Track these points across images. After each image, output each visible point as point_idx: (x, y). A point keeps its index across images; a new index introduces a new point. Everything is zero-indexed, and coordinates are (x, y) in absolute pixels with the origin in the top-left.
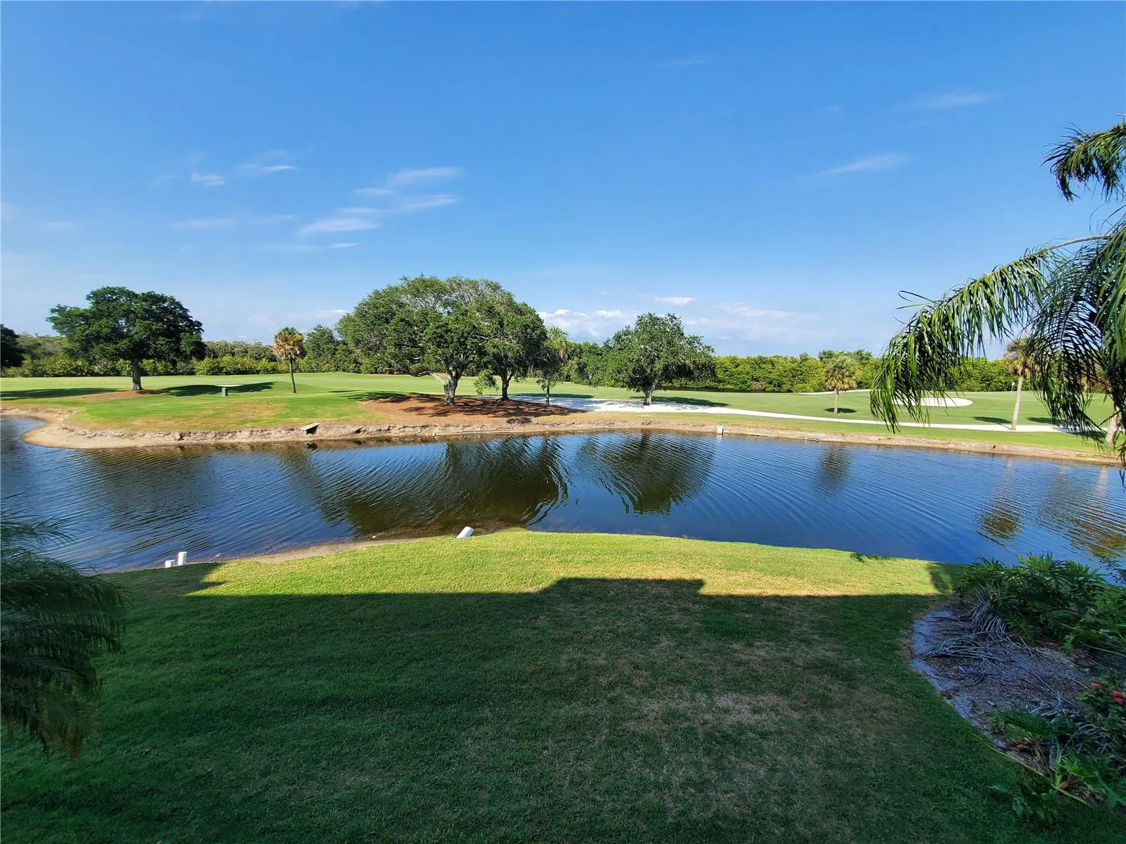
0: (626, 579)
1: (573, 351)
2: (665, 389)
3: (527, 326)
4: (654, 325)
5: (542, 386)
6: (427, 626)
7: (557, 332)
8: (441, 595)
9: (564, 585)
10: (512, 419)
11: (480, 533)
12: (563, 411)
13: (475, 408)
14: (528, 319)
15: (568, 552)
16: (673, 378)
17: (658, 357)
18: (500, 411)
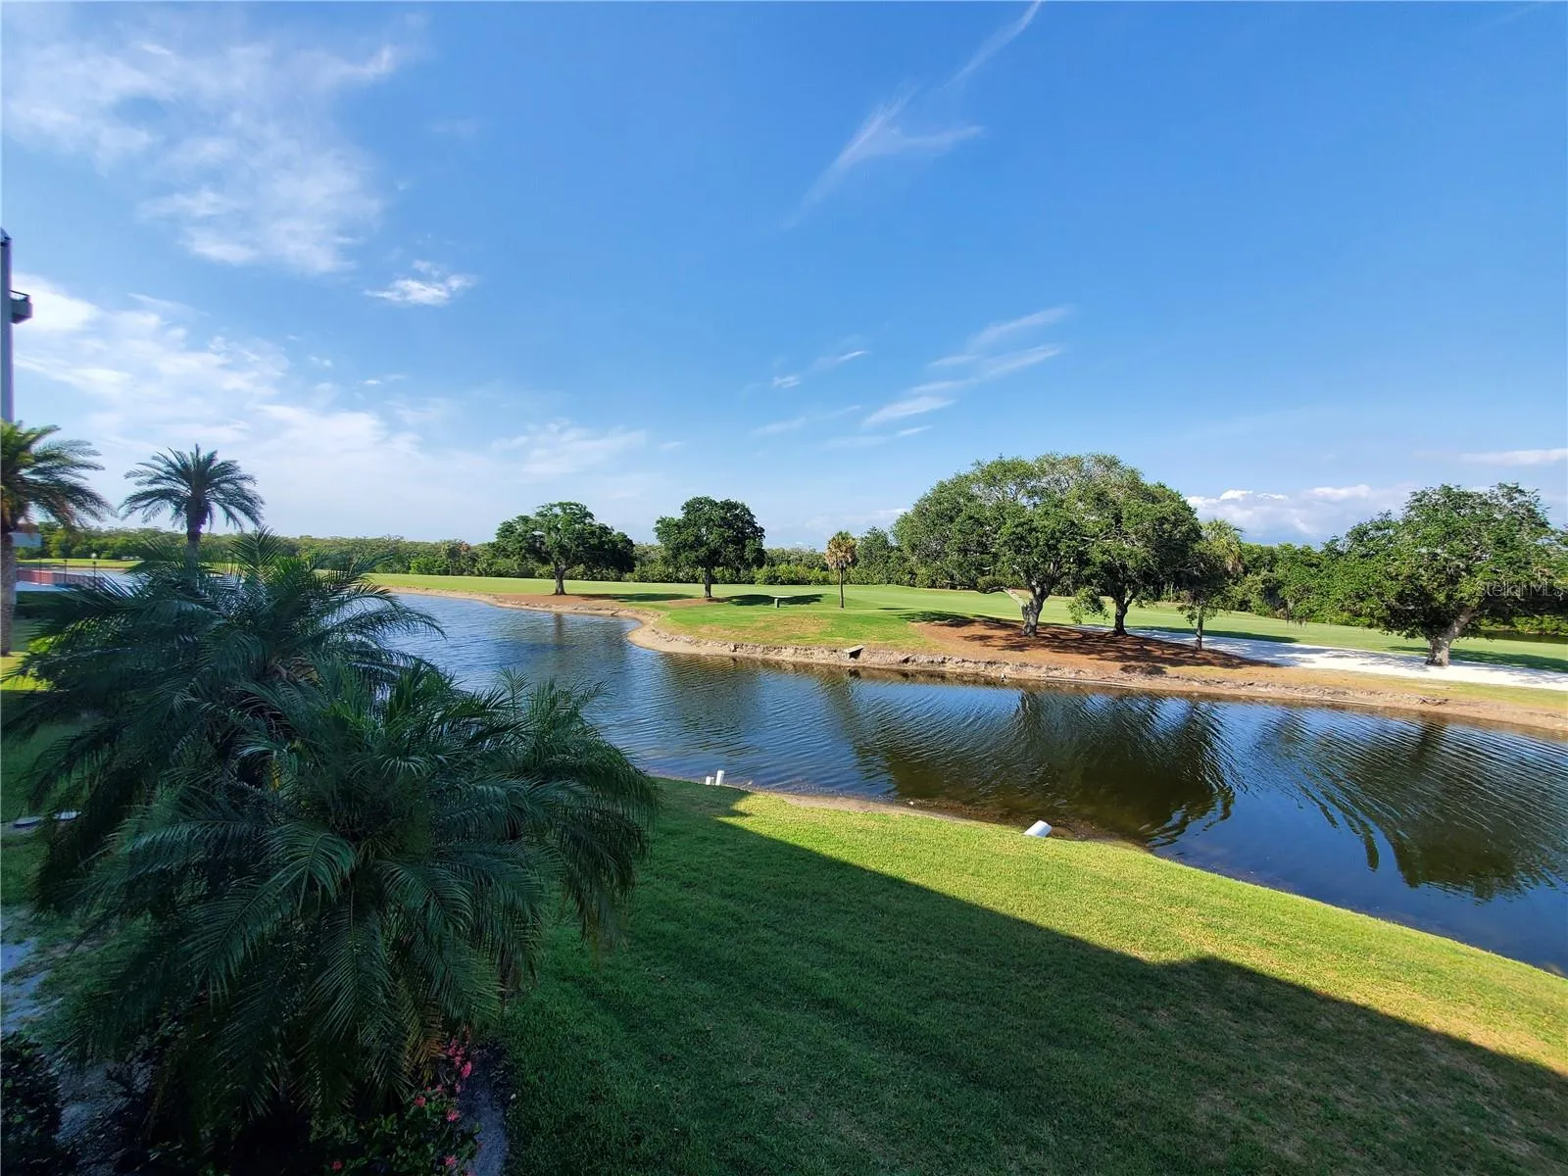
1: (1255, 560)
2: (1489, 635)
3: (1163, 520)
4: (1456, 507)
5: (1189, 616)
7: (1220, 528)
8: (992, 913)
9: (1211, 972)
10: (1130, 666)
11: (1063, 837)
12: (1228, 661)
13: (1068, 643)
14: (1167, 508)
15: (1224, 913)
17: (1468, 570)
18: (1111, 651)
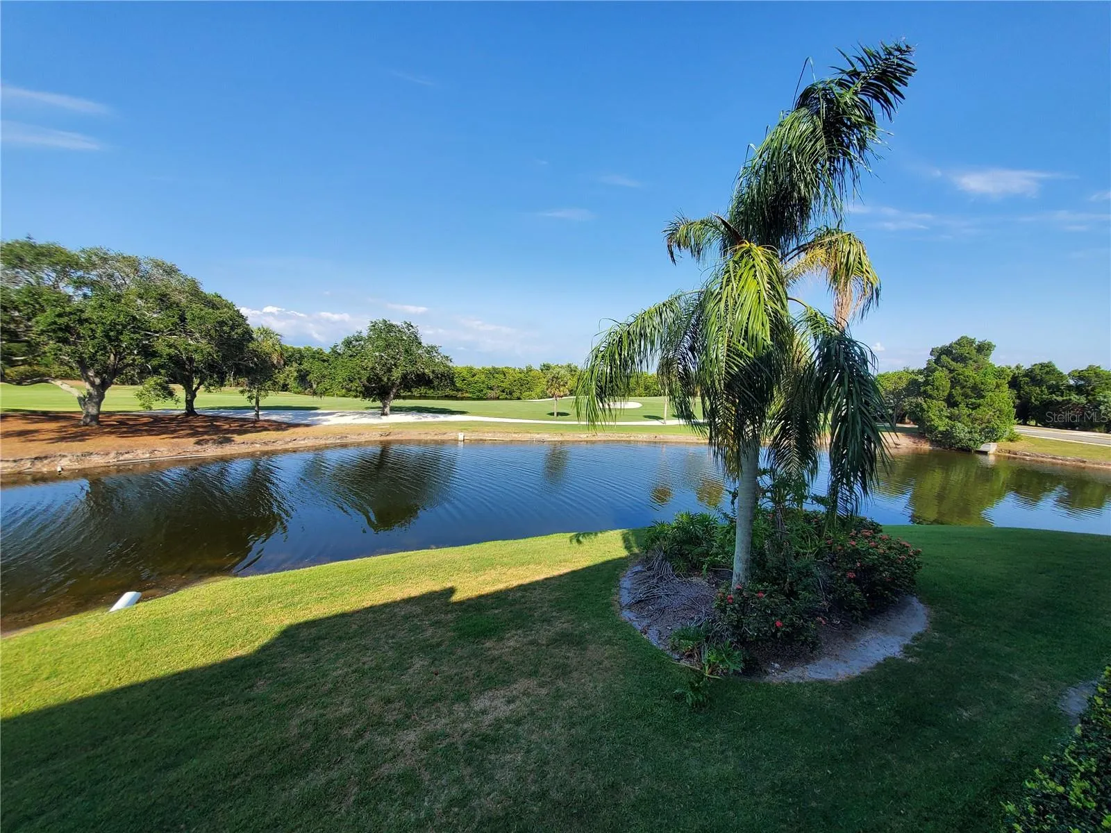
0: (371, 607)
1: (290, 356)
2: (404, 398)
3: (222, 323)
4: (389, 332)
5: (249, 397)
6: (53, 756)
7: (267, 333)
8: (80, 702)
10: (203, 440)
11: (153, 596)
12: (280, 426)
13: (138, 427)
14: (225, 314)
15: (294, 593)
16: (412, 387)
17: (395, 365)
18: (182, 430)
